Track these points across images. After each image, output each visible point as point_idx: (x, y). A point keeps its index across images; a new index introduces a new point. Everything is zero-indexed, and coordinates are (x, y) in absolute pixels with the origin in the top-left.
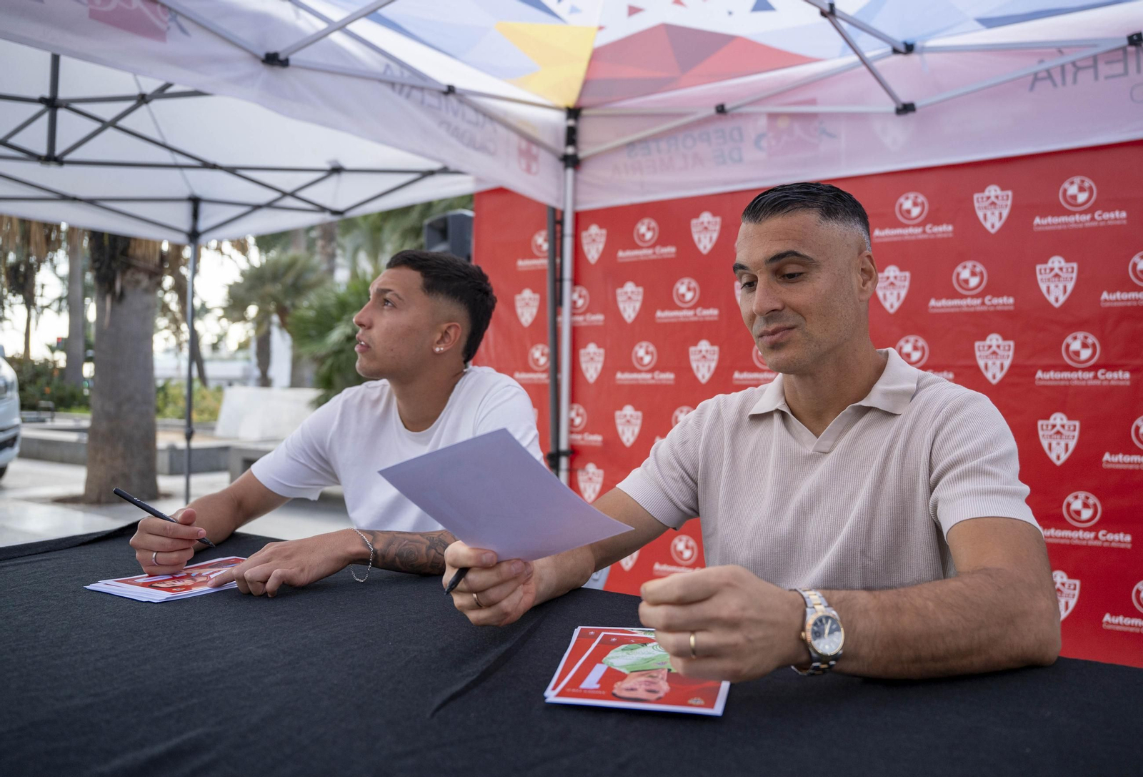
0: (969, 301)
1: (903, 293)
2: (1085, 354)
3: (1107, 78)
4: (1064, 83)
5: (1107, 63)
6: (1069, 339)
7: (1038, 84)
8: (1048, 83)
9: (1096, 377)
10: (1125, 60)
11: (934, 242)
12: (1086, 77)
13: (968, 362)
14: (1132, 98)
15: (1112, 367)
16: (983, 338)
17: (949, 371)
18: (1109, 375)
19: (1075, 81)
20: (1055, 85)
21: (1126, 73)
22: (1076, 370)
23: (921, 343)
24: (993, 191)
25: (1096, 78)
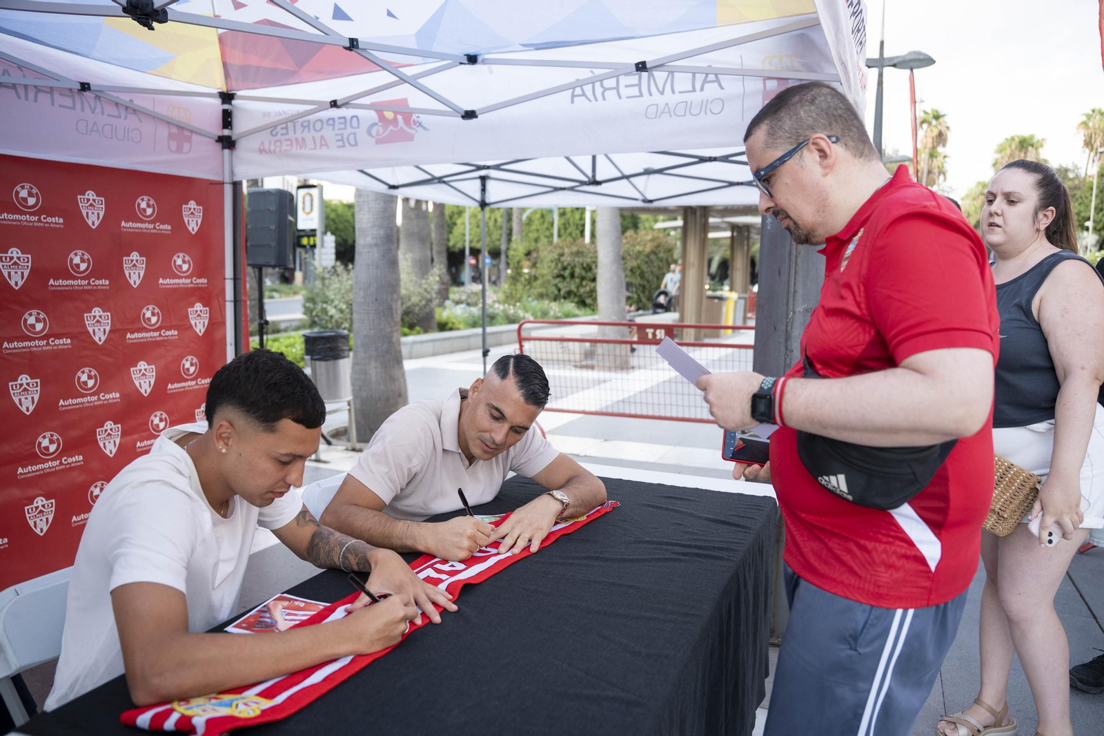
2: (39, 327)
3: (60, 106)
5: (61, 94)
6: (26, 316)
9: (48, 344)
10: (73, 97)
12: (44, 98)
14: (77, 129)
15: (58, 336)
18: (57, 342)
19: (35, 100)
21: (74, 108)
22: (34, 339)
25: (53, 104)
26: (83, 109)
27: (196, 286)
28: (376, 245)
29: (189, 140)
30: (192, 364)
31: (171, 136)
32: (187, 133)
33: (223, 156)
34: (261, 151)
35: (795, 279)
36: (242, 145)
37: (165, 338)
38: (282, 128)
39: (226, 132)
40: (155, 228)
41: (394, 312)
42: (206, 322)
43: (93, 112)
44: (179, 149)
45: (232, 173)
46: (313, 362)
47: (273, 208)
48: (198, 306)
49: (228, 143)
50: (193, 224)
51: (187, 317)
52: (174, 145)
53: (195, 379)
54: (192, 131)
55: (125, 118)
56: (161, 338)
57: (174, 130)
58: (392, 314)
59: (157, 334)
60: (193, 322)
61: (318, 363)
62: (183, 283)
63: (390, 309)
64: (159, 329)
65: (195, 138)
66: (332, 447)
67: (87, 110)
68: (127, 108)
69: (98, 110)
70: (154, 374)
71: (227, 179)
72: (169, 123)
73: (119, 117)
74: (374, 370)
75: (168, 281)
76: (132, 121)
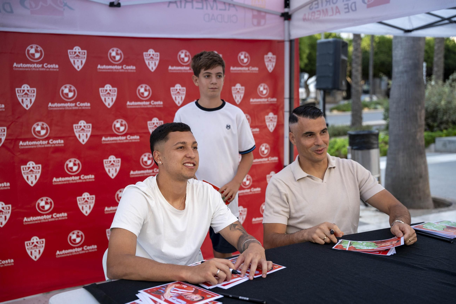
0: (144, 103)
1: (114, 98)
3: (197, 8)
4: (181, 7)
7: (171, 5)
8: (174, 5)
10: (202, 3)
11: (128, 74)
12: (189, 6)
13: (145, 131)
14: (204, 19)
16: (151, 120)
17: (137, 135)
19: (185, 7)
20: (177, 7)
21: (202, 8)
23: (124, 122)
24: (151, 52)
25: (193, 8)
26: (207, 8)
27: (270, 103)
28: (406, 72)
29: (264, 17)
30: (266, 149)
31: (254, 17)
32: (263, 14)
33: (284, 25)
34: (304, 20)
36: (295, 17)
38: (316, 4)
39: (286, 10)
40: (249, 70)
41: (418, 117)
42: (275, 124)
43: (212, 9)
44: (259, 24)
45: (289, 35)
46: (353, 151)
47: (331, 52)
48: (271, 115)
49: (287, 17)
50: (270, 66)
51: (264, 121)
52: (255, 21)
53: (267, 157)
54: (266, 13)
55: (229, 10)
57: (256, 13)
58: (417, 120)
60: (267, 124)
61: (356, 152)
62: (263, 101)
63: (415, 116)
65: (268, 16)
66: (368, 208)
67: (209, 8)
68: (229, 4)
69: (215, 7)
71: (287, 39)
72: (252, 9)
73: (225, 10)
74: (401, 159)
75: (255, 100)
76: (232, 11)
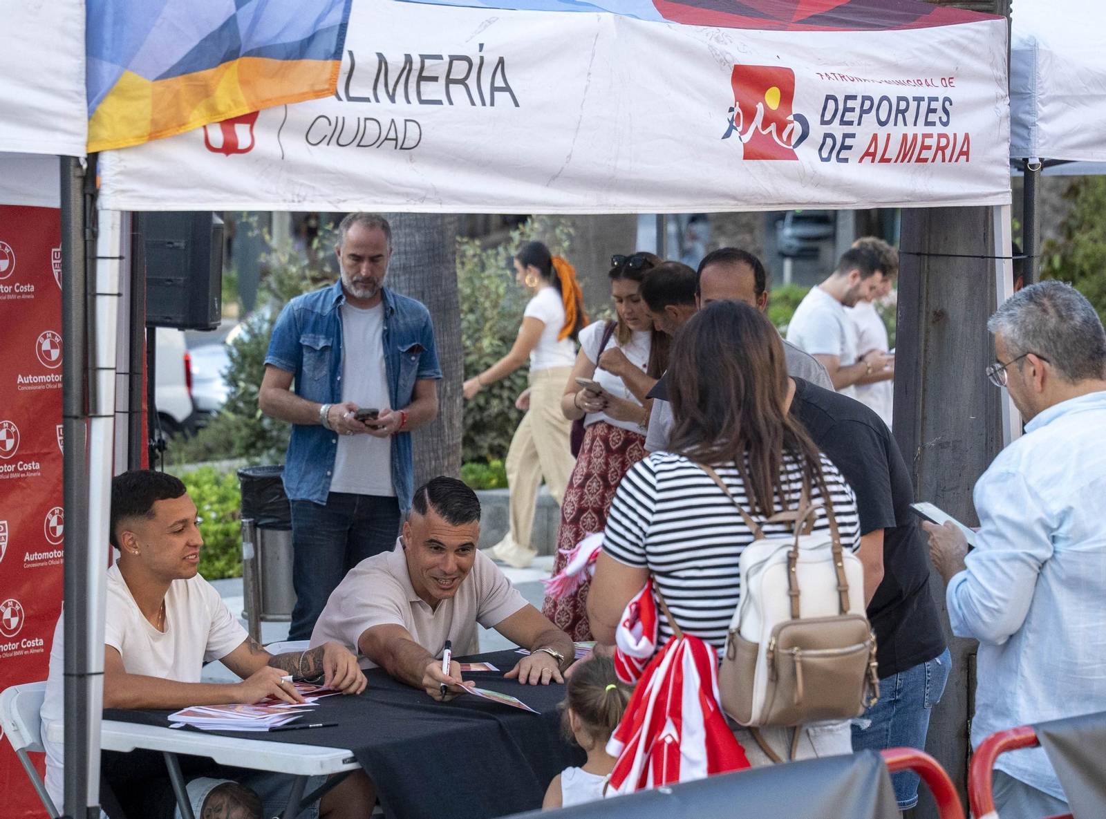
35: (923, 399)
37: (23, 475)
40: (13, 291)
46: (259, 531)
51: (54, 439)
56: (16, 475)
58: (441, 430)
59: (12, 468)
62: (51, 383)
64: (14, 461)
70: (6, 534)
75: (30, 379)
